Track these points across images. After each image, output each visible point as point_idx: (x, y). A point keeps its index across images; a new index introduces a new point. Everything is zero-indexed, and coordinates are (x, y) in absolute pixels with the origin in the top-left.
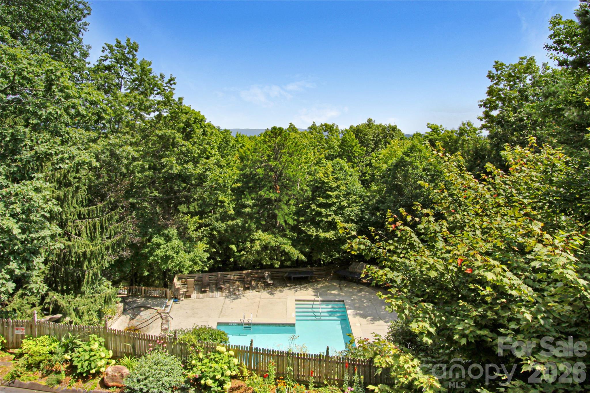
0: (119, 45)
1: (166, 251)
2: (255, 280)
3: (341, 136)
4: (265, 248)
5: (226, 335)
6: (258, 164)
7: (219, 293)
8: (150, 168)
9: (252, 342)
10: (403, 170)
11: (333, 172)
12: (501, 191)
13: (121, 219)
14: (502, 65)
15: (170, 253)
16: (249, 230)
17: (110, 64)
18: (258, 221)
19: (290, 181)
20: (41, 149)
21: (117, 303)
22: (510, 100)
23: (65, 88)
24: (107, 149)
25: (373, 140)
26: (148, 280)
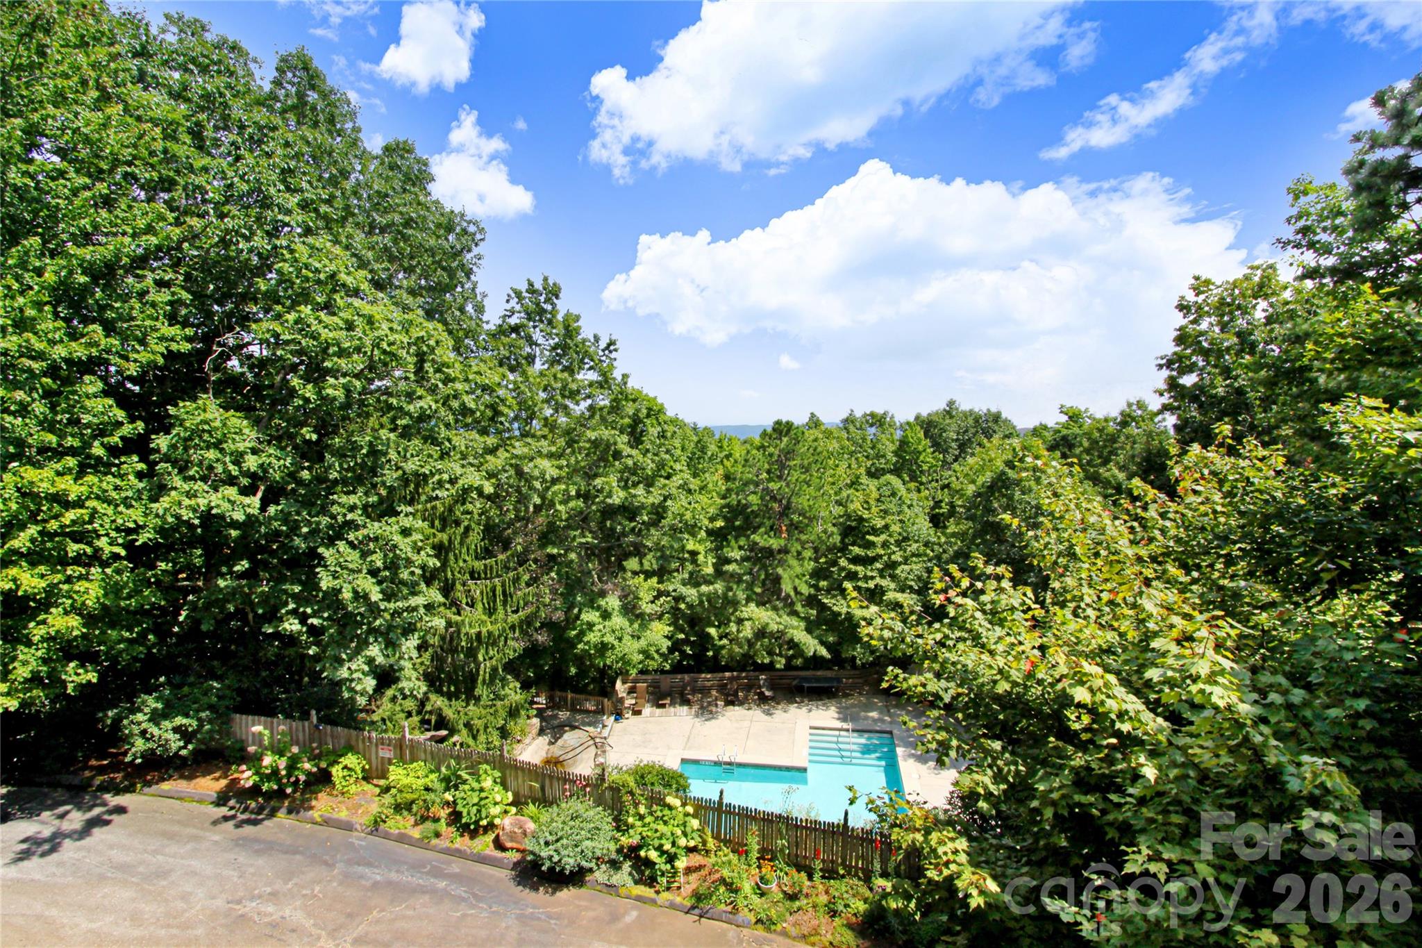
0: (532, 290)
1: (603, 636)
2: (742, 690)
3: (898, 435)
4: (761, 633)
5: (686, 779)
6: (752, 487)
7: (686, 708)
8: (578, 496)
9: (721, 793)
10: (1004, 496)
11: (878, 500)
12: (1157, 533)
13: (534, 581)
14: (1208, 282)
15: (609, 639)
16: (735, 603)
17: (518, 321)
18: (750, 586)
19: (805, 517)
20: (411, 466)
21: (529, 717)
22: (1220, 354)
23: (443, 365)
24: (511, 465)
25: (957, 440)
26: (578, 682)
